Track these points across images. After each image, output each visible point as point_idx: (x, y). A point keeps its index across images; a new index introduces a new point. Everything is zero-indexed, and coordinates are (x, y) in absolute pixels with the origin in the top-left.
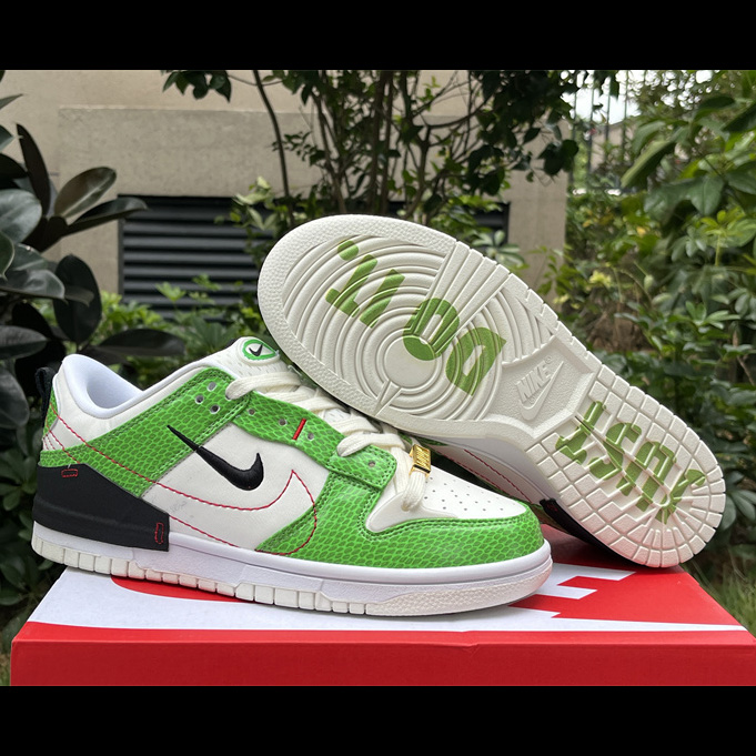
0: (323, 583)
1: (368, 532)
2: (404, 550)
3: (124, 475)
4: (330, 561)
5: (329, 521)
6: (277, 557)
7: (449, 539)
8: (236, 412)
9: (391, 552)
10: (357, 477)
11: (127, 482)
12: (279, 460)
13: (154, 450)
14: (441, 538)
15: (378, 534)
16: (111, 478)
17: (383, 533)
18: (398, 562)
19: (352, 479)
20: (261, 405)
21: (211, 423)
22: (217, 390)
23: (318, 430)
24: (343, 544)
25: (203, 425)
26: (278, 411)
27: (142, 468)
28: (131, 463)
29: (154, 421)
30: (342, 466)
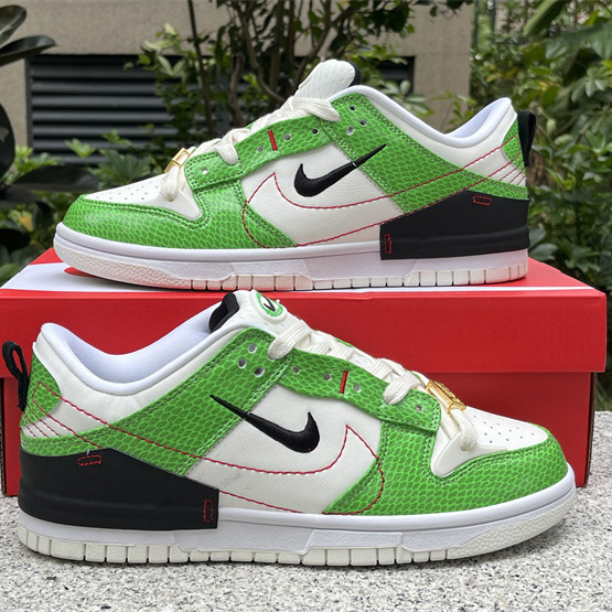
0: (402, 537)
1: (436, 477)
2: (473, 490)
3: (163, 454)
4: (406, 513)
5: (395, 472)
6: (349, 517)
7: (509, 472)
8: (281, 372)
9: (463, 494)
10: (409, 423)
11: (167, 462)
12: (332, 417)
13: (198, 424)
14: (502, 473)
15: (445, 478)
16: (147, 460)
17: (450, 477)
18: (470, 503)
19: (407, 427)
20: (305, 362)
21: (256, 387)
22: (258, 352)
23: (363, 381)
24: (416, 493)
25: (249, 390)
26: (321, 365)
27: (185, 444)
28: (171, 441)
29: (195, 392)
30: (394, 414)
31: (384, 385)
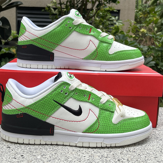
0: (104, 140)
1: (114, 124)
2: (124, 128)
3: (39, 115)
4: (105, 133)
5: (102, 122)
6: (89, 134)
7: (134, 123)
8: (72, 94)
9: (121, 129)
10: (107, 109)
11: (40, 117)
12: (86, 106)
13: (49, 107)
14: (132, 123)
15: (116, 124)
16: (35, 116)
17: (117, 124)
18: (123, 131)
19: (106, 110)
20: (79, 92)
21: (65, 98)
22: (66, 88)
23: (95, 97)
24: (108, 128)
25: (63, 99)
26: (83, 93)
27: (46, 113)
28: (42, 112)
29: (49, 99)
30: (103, 106)
31: (100, 98)
